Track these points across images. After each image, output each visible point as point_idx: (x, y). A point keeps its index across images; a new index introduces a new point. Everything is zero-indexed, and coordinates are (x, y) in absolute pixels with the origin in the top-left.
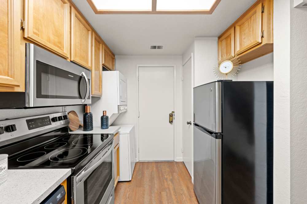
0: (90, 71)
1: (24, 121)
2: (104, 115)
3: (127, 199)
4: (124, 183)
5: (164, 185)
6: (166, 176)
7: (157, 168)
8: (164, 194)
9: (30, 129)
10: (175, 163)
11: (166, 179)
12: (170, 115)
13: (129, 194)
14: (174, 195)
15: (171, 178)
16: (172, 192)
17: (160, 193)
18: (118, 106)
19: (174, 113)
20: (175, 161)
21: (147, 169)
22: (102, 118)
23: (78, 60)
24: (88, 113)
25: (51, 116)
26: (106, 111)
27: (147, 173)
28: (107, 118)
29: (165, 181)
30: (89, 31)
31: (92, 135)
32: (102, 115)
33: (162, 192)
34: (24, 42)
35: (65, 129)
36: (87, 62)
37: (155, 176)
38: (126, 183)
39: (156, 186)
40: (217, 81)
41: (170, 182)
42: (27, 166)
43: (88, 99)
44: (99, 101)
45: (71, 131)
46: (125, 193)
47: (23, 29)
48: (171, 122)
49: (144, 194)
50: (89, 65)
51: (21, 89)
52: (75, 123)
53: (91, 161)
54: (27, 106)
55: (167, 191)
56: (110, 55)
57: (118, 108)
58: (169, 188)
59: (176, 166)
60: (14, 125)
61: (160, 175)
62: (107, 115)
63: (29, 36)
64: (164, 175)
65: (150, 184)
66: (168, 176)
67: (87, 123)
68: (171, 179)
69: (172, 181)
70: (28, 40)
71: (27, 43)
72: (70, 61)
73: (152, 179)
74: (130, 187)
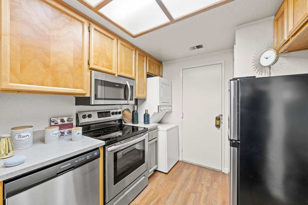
0: (134, 80)
1: (96, 113)
2: (146, 113)
3: (158, 185)
4: (162, 173)
5: (197, 189)
6: (203, 182)
7: (198, 171)
8: (193, 196)
9: (99, 117)
10: (222, 173)
11: (203, 185)
12: (216, 118)
13: (162, 183)
14: (203, 201)
15: (209, 185)
16: (202, 198)
17: (190, 193)
18: (158, 106)
19: (222, 116)
20: (223, 171)
21: (187, 169)
22: (145, 115)
23: (123, 74)
24: (135, 111)
25: (111, 111)
26: (147, 110)
27: (185, 172)
28: (148, 115)
29: (200, 185)
30: (133, 50)
31: (137, 127)
32: (145, 113)
33: (191, 194)
34: (89, 71)
35: (120, 120)
36: (132, 74)
37: (192, 178)
38: (163, 174)
39: (188, 186)
40: (232, 79)
41: (206, 189)
42: (98, 138)
43: (130, 100)
44: (145, 102)
45: (125, 123)
46: (159, 180)
47: (89, 64)
48: (218, 126)
49: (174, 188)
50: (133, 76)
51: (88, 95)
52: (128, 117)
53: (121, 141)
54: (91, 104)
55: (198, 195)
56: (156, 64)
57: (158, 108)
58: (201, 193)
59: (221, 176)
60: (91, 115)
61: (198, 179)
62: (149, 113)
63: (92, 67)
64: (203, 180)
65: (183, 182)
66: (206, 183)
67: (135, 119)
68: (207, 187)
69: (208, 189)
70: (91, 69)
71: (91, 70)
72: (117, 76)
73: (187, 179)
74: (165, 178)
